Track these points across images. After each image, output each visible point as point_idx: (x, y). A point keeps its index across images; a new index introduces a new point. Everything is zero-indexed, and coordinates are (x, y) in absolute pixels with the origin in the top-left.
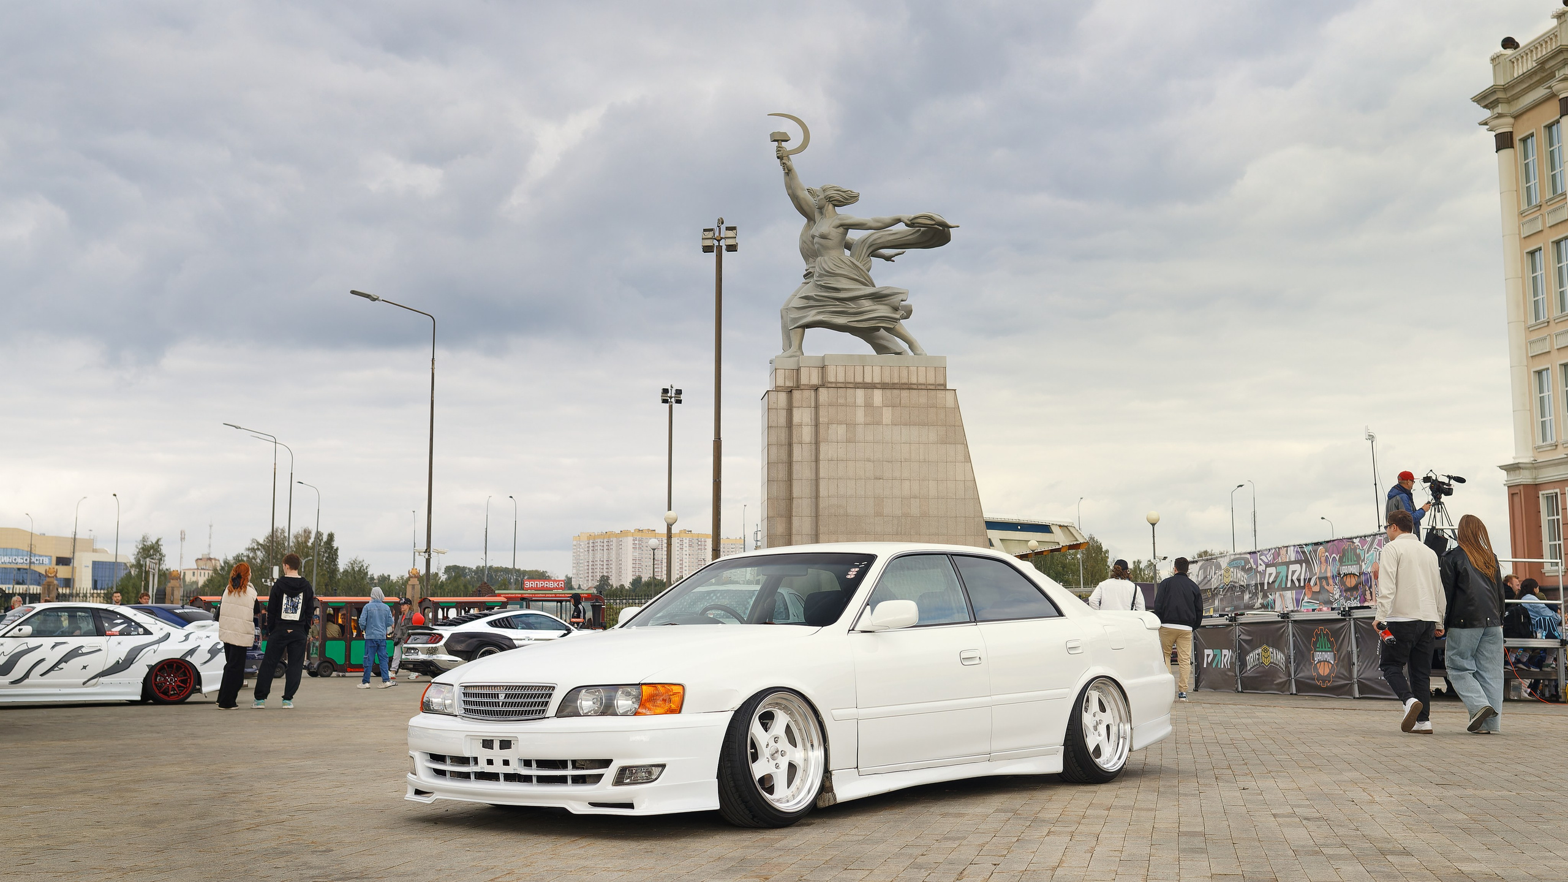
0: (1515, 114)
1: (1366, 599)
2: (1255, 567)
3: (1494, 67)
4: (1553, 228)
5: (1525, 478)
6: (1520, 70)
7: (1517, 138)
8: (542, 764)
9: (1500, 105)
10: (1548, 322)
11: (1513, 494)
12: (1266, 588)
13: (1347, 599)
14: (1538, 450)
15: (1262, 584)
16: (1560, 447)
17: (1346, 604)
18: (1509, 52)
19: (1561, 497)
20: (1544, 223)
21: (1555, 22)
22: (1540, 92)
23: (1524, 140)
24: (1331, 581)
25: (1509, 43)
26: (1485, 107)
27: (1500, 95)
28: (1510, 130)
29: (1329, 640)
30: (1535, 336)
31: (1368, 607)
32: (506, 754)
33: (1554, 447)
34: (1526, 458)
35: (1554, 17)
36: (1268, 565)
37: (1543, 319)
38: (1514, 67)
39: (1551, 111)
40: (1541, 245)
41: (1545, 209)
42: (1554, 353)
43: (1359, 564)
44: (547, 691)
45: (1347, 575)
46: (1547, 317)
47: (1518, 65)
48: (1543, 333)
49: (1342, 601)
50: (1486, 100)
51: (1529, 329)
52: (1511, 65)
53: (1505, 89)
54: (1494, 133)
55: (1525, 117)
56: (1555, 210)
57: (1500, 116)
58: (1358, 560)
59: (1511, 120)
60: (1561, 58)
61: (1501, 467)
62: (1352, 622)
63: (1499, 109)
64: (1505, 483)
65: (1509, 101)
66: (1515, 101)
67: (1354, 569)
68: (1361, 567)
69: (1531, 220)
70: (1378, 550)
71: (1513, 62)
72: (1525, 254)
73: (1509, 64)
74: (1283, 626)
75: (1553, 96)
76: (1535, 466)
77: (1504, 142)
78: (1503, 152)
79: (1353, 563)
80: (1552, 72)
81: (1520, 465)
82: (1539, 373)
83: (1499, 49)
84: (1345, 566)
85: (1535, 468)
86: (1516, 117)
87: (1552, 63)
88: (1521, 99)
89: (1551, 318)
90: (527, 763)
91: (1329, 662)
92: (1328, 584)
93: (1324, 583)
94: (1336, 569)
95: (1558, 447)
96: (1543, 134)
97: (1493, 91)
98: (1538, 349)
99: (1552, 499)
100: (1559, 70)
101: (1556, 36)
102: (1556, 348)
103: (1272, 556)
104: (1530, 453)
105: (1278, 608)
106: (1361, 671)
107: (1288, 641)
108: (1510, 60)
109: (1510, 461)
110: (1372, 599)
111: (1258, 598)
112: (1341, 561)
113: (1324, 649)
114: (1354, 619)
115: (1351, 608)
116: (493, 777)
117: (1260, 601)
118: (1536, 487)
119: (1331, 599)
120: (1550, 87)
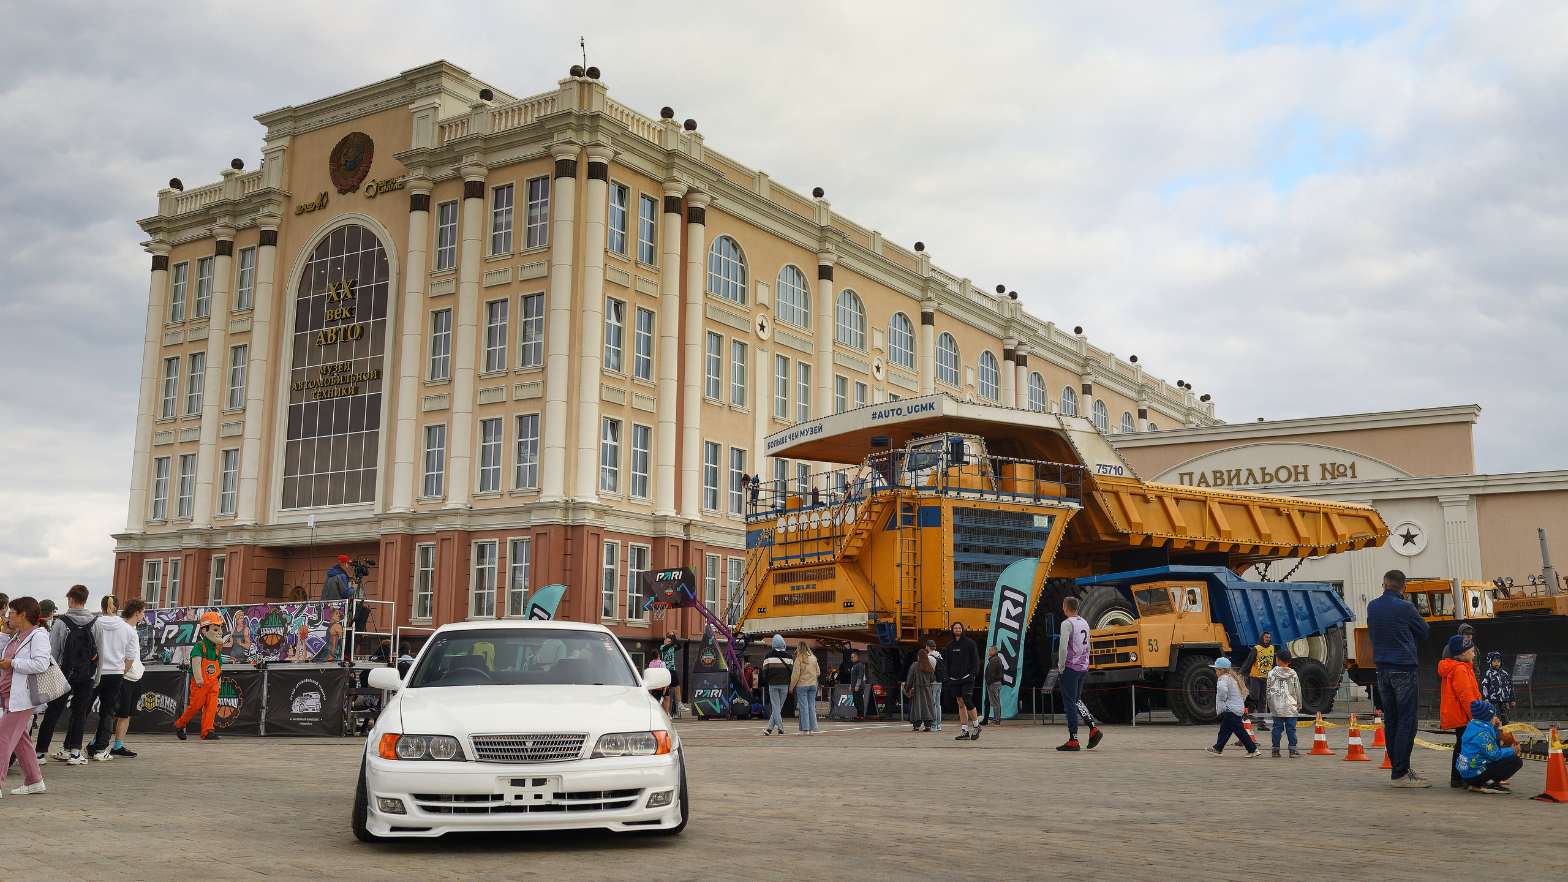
0: (174, 243)
1: (287, 655)
2: (150, 624)
3: (161, 200)
4: (192, 344)
5: (133, 547)
6: (183, 209)
7: (172, 263)
8: (572, 796)
9: (161, 233)
10: (176, 419)
11: (120, 560)
12: (163, 642)
13: (265, 654)
14: (149, 525)
15: (158, 640)
16: (169, 524)
17: (264, 659)
18: (176, 191)
19: (164, 565)
20: (185, 337)
21: (222, 178)
22: (201, 231)
23: (178, 266)
24: (248, 639)
25: (176, 183)
26: (149, 231)
27: (164, 225)
28: (166, 255)
29: (234, 688)
30: (161, 429)
31: (289, 662)
32: (539, 790)
33: (164, 523)
34: (137, 530)
35: (222, 174)
36: (167, 623)
37: (170, 416)
38: (178, 204)
39: (208, 249)
40: (180, 355)
41: (188, 327)
42: (177, 446)
43: (284, 626)
44: (581, 738)
45: (268, 635)
46: (175, 415)
47: (182, 204)
48: (171, 427)
49: (260, 656)
50: (149, 226)
51: (157, 423)
52: (176, 201)
53: (169, 221)
54: (152, 255)
55: (182, 248)
56: (197, 329)
57: (161, 242)
58: (284, 623)
59: (169, 247)
60: (224, 208)
61: (113, 536)
62: (266, 674)
63: (160, 236)
64: (115, 549)
65: (169, 231)
66: (176, 233)
67: (279, 631)
68: (286, 629)
69: (173, 334)
70: (308, 616)
71: (178, 201)
72: (163, 360)
73: (174, 201)
74: (179, 676)
75: (212, 237)
76: (144, 537)
77: (159, 264)
78: (158, 272)
79: (277, 625)
80: (214, 217)
81: (132, 536)
82: (160, 460)
83: (167, 186)
84: (267, 627)
85: (144, 539)
86: (174, 246)
87: (215, 211)
88: (180, 232)
89: (179, 416)
90: (557, 796)
91: (231, 706)
92: (244, 642)
93: (239, 641)
94: (256, 630)
95: (168, 523)
96: (196, 266)
97: (158, 220)
98: (162, 440)
99: (153, 566)
100: (220, 217)
101: (220, 190)
102: (179, 441)
103: (175, 615)
104: (141, 527)
105: (176, 659)
106: (270, 714)
107: (183, 688)
108: (176, 198)
109: (121, 531)
110: (294, 655)
111: (150, 652)
112: (263, 624)
113: (226, 696)
114: (268, 671)
115: (267, 662)
116: (520, 809)
117: (153, 653)
118: (141, 555)
119: (246, 654)
120: (210, 230)
